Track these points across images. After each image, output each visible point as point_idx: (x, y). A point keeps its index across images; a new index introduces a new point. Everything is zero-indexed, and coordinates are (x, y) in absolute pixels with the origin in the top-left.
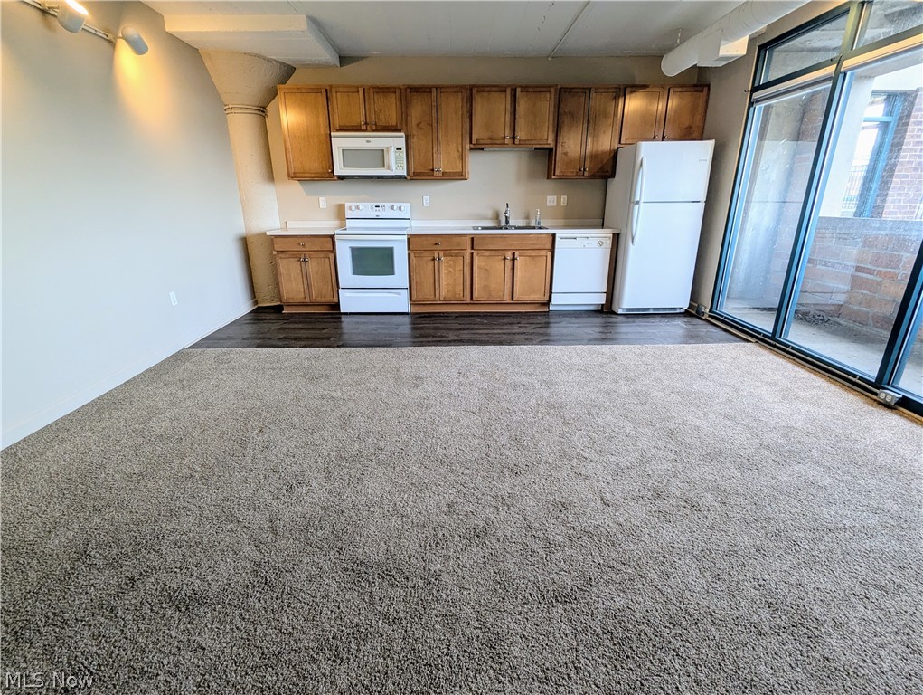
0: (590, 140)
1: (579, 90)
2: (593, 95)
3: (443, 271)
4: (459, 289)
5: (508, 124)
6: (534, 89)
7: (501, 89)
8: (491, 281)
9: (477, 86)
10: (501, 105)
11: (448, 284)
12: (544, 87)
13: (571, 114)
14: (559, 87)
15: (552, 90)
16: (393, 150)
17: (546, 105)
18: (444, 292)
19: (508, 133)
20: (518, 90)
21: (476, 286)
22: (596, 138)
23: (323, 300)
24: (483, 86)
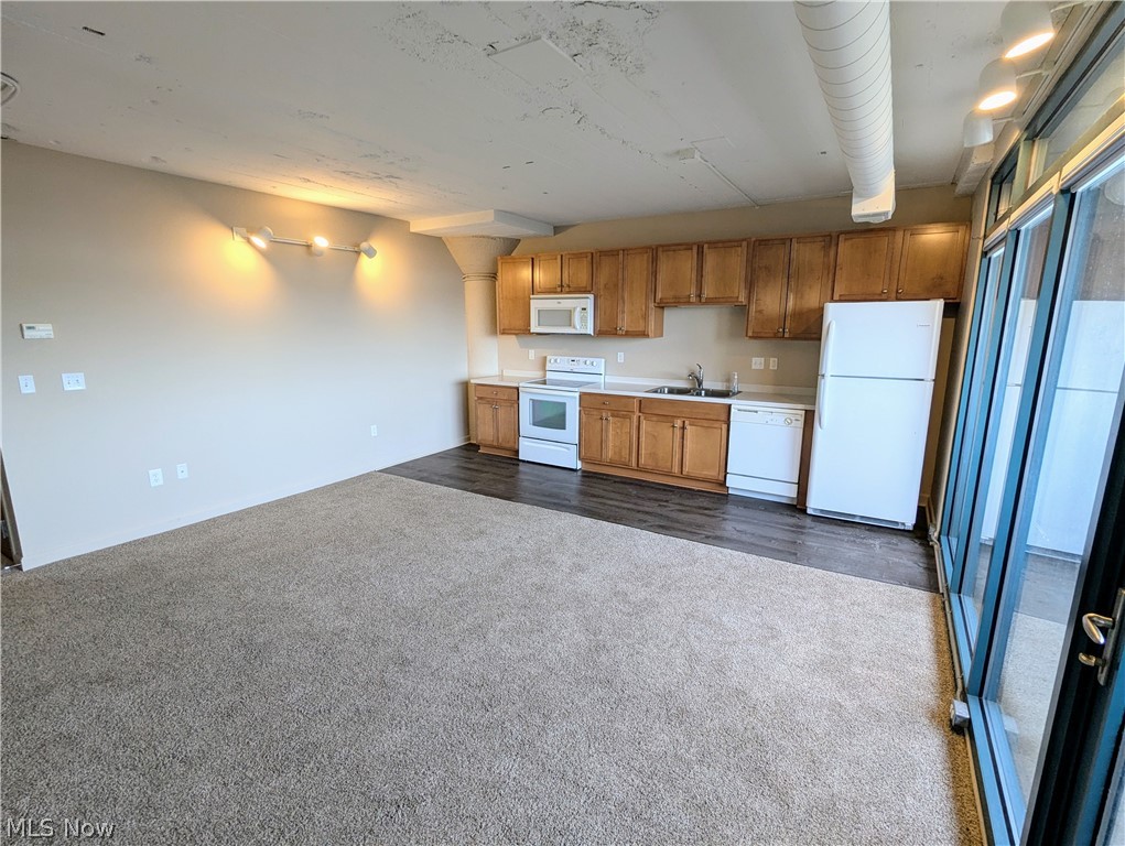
0: (791, 297)
1: (776, 242)
2: (795, 245)
3: (611, 432)
4: (625, 453)
5: (694, 281)
6: (723, 245)
7: (688, 247)
8: (659, 449)
9: (662, 246)
10: (687, 263)
11: (614, 446)
12: (735, 241)
13: (767, 268)
14: (753, 239)
15: (744, 244)
16: (579, 309)
17: (737, 261)
18: (610, 454)
19: (693, 291)
20: (706, 246)
21: (643, 452)
22: (799, 294)
23: (508, 446)
24: (669, 245)
